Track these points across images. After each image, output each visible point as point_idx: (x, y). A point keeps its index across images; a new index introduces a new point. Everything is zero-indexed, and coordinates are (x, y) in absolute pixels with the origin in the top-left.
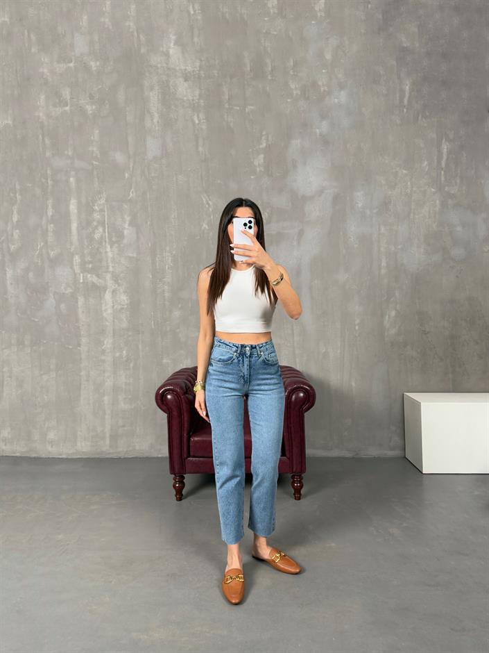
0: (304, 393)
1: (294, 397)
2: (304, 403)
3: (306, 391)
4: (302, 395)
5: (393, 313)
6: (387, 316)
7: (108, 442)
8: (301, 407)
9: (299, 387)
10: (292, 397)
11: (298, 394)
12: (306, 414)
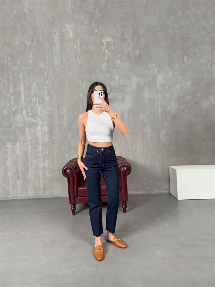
1: (122, 169)
3: (127, 167)
4: (125, 168)
5: (164, 132)
6: (162, 134)
7: (42, 191)
8: (125, 173)
9: (124, 165)
10: (122, 168)
11: (124, 168)
12: (127, 176)
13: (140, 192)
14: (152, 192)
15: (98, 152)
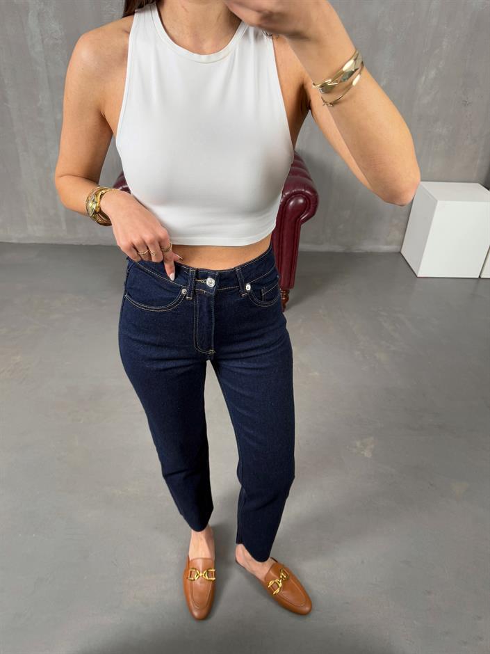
0: (305, 199)
1: (291, 203)
2: (302, 213)
3: (307, 198)
4: (301, 201)
5: (433, 74)
6: (424, 78)
8: (299, 217)
9: (301, 193)
10: (290, 201)
11: (297, 200)
12: (303, 226)
13: (325, 248)
14: (355, 250)
15: (184, 291)
